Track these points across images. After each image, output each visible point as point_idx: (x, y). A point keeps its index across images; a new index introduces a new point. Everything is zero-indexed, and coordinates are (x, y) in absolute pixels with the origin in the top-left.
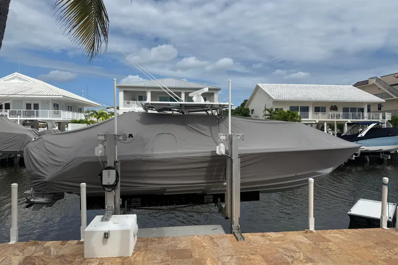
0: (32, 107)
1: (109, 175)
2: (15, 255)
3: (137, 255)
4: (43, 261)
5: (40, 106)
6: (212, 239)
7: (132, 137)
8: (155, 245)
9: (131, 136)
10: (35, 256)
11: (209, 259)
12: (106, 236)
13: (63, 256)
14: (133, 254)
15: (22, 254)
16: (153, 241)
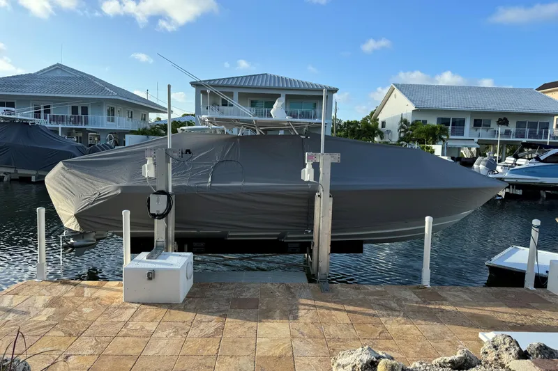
0: (80, 111)
1: (158, 201)
2: (40, 295)
3: (189, 303)
4: (73, 302)
5: (90, 111)
6: (288, 288)
7: (190, 153)
8: (214, 291)
9: (188, 151)
10: (65, 298)
11: (278, 311)
12: (150, 276)
13: (97, 298)
14: (184, 301)
15: (48, 294)
16: (213, 287)
